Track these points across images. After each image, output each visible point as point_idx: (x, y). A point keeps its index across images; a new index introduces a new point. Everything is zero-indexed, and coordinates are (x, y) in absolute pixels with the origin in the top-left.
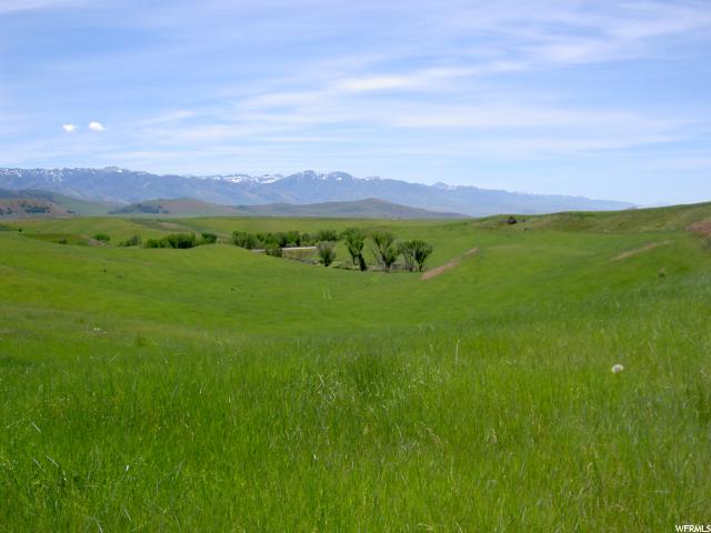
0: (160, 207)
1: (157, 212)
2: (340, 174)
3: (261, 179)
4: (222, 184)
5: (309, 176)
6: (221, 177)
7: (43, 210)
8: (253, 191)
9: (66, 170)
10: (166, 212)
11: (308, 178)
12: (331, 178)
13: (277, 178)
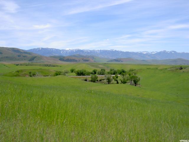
0: (120, 60)
1: (120, 61)
2: (173, 51)
3: (151, 53)
4: (141, 54)
5: (165, 52)
6: (141, 52)
7: (87, 61)
8: (149, 56)
9: (100, 50)
10: (122, 61)
11: (164, 52)
12: (171, 52)
13: (156, 52)
